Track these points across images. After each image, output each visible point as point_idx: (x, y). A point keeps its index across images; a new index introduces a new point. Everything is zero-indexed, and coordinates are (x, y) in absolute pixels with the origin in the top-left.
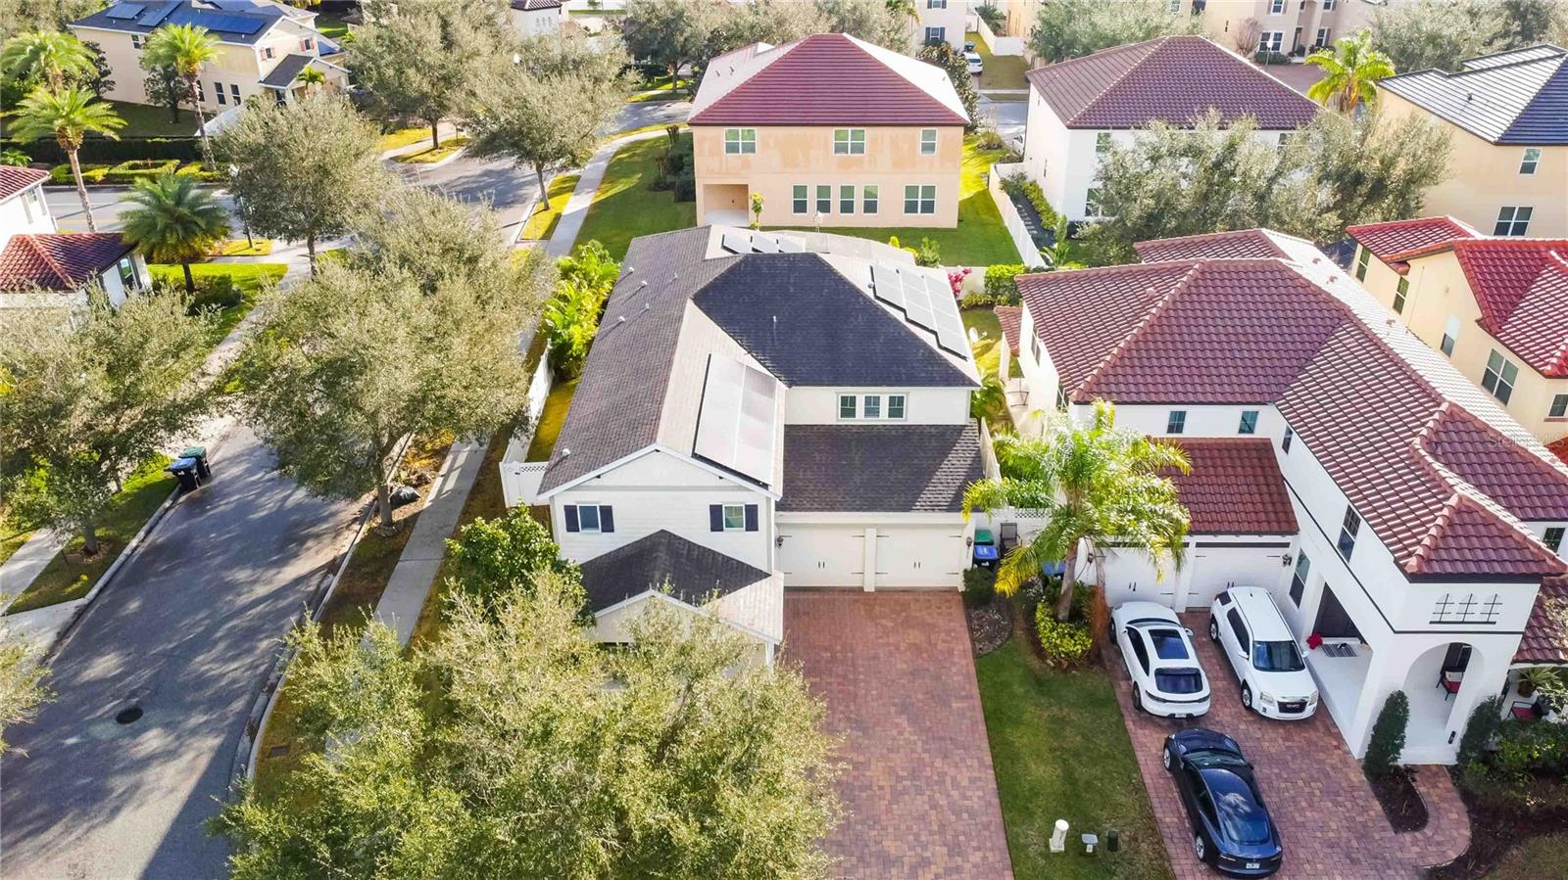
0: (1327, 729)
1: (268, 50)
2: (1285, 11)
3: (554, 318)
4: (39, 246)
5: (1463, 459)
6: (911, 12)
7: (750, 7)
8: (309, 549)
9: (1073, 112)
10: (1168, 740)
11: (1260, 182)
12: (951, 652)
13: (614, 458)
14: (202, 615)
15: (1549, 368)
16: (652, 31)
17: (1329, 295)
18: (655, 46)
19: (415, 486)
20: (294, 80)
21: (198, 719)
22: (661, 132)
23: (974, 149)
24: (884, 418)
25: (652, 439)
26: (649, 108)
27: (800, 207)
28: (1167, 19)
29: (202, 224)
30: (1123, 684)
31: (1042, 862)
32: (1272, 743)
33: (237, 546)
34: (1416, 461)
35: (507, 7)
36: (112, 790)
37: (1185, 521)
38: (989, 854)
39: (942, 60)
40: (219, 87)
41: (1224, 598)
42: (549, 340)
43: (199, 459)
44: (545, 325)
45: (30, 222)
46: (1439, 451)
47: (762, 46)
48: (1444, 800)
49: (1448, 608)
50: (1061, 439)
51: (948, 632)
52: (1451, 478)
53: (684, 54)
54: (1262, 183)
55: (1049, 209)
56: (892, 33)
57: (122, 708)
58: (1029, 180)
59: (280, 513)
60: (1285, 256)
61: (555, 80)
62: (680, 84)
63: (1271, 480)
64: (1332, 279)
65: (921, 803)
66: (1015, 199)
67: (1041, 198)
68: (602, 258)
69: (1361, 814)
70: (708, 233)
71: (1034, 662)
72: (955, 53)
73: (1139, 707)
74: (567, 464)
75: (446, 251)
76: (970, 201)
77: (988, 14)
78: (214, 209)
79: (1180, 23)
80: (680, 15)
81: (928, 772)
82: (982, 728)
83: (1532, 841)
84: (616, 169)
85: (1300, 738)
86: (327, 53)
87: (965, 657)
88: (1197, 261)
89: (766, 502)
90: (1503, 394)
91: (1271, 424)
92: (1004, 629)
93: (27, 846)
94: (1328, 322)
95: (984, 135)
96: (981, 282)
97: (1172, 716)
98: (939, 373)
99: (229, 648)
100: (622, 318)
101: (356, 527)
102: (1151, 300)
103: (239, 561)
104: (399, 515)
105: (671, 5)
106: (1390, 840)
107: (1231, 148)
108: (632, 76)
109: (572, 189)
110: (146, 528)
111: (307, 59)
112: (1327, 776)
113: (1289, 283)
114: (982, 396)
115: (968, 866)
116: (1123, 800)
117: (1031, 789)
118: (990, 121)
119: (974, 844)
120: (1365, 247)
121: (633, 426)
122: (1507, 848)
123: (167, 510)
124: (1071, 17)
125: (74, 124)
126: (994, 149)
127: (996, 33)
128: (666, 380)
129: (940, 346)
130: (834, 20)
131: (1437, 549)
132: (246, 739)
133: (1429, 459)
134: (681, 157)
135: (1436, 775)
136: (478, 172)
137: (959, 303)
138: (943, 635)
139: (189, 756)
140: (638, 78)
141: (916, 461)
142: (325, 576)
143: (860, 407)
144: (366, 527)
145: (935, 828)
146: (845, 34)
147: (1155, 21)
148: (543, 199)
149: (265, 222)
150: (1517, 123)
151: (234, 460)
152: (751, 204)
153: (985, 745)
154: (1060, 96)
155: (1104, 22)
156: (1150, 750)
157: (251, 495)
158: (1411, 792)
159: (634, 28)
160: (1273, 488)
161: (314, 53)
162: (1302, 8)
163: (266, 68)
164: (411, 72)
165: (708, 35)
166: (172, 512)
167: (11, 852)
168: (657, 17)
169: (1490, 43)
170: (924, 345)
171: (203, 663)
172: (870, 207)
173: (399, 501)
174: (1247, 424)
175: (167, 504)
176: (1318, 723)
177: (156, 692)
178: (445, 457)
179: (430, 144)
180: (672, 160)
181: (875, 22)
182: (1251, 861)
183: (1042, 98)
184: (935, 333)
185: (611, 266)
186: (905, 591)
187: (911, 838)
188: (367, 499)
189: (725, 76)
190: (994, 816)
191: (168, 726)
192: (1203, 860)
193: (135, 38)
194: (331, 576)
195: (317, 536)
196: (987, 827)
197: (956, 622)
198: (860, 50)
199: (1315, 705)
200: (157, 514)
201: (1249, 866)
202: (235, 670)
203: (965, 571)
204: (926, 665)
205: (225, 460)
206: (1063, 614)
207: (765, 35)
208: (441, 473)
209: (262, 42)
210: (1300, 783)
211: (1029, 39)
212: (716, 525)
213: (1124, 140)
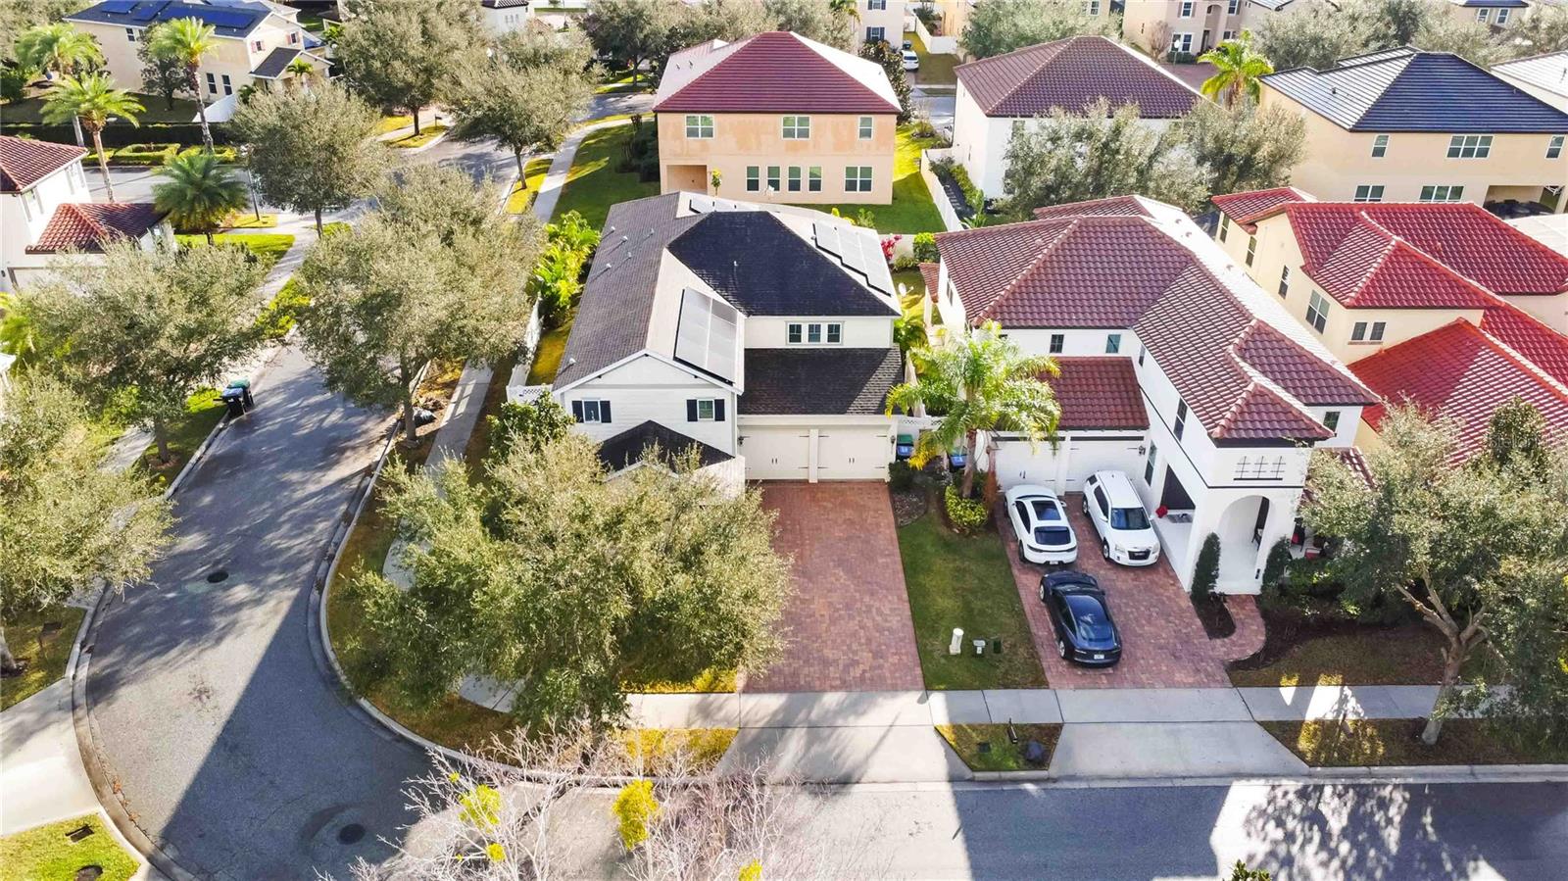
0: (1166, 572)
1: (258, 44)
2: (1193, 15)
3: (543, 274)
4: (84, 214)
5: (1265, 360)
6: (852, 13)
7: (705, 7)
8: (348, 458)
9: (991, 101)
10: (1043, 578)
11: (1140, 160)
12: (878, 525)
13: (612, 361)
14: (265, 506)
15: (1348, 300)
16: (616, 28)
17: (1179, 244)
18: (617, 43)
19: (432, 411)
20: (284, 71)
21: (274, 578)
22: (625, 121)
23: (909, 137)
24: (824, 343)
25: (642, 346)
26: (612, 99)
27: (753, 185)
28: (1081, 21)
29: (225, 194)
30: (1013, 546)
31: (943, 661)
32: (1124, 582)
33: (286, 456)
34: (1228, 362)
35: (479, 6)
36: (213, 627)
37: (1057, 413)
38: (904, 657)
39: (877, 57)
40: (210, 77)
41: (1092, 480)
42: (539, 293)
43: (245, 389)
44: (536, 280)
45: (73, 193)
46: (1247, 355)
47: (718, 43)
48: (1247, 616)
49: (1246, 467)
50: (961, 349)
51: (876, 511)
52: (1251, 371)
53: (644, 50)
54: (1143, 160)
55: (972, 189)
56: (835, 33)
57: (211, 572)
58: (956, 164)
59: (319, 431)
60: (1150, 215)
61: (531, 70)
62: (639, 77)
63: (1130, 388)
64: (1188, 235)
65: (853, 625)
66: (943, 180)
67: (967, 179)
68: (581, 226)
69: (1186, 628)
70: (678, 198)
71: (943, 531)
72: (894, 51)
73: (1024, 560)
74: (574, 368)
75: (454, 214)
76: (905, 182)
77: (926, 16)
78: (233, 183)
79: (1095, 24)
80: (640, 14)
81: (858, 605)
82: (901, 575)
83: (1310, 643)
84: (585, 153)
85: (1145, 579)
86: (311, 46)
87: (889, 528)
88: (1075, 219)
89: (730, 395)
90: (1320, 325)
91: (1130, 344)
92: (919, 508)
93: (155, 662)
94: (1178, 265)
95: (917, 125)
96: (911, 248)
97: (1047, 563)
98: (869, 305)
99: (291, 529)
100: (609, 265)
101: (385, 442)
102: (1039, 249)
103: (291, 466)
104: (421, 431)
105: (631, 5)
106: (1205, 644)
107: (1117, 132)
108: (597, 69)
109: (546, 171)
110: (206, 443)
111: (295, 52)
112: (1163, 603)
113: (1148, 235)
114: (907, 334)
115: (886, 665)
116: (1008, 621)
117: (938, 615)
118: (924, 113)
119: (894, 651)
120: (1226, 214)
121: (626, 341)
122: (1291, 646)
123: (221, 430)
124: (997, 18)
125: (99, 108)
126: (927, 137)
127: (932, 33)
128: (650, 306)
129: (869, 285)
130: (782, 19)
131: (1236, 421)
132: (316, 593)
133: (1238, 360)
134: (644, 142)
135: (1245, 601)
136: (459, 155)
137: (891, 266)
138: (871, 513)
139: (272, 603)
140: (604, 71)
141: (849, 376)
142: (363, 478)
143: (805, 334)
144: (393, 442)
145: (863, 641)
146: (792, 33)
147: (1071, 23)
148: (521, 179)
149: (276, 196)
150: (1369, 113)
151: (274, 391)
152: (710, 179)
153: (903, 586)
154: (981, 88)
155: (1025, 23)
156: (1030, 589)
157: (292, 418)
158: (1225, 613)
159: (597, 25)
160: (1131, 394)
161: (300, 46)
162: (1209, 11)
163: (257, 59)
164: (397, 64)
165: (667, 32)
166: (225, 432)
167: (141, 668)
168: (619, 16)
169: (1366, 45)
170: (856, 283)
171: (273, 539)
172: (815, 186)
173: (421, 422)
174: (1113, 344)
175: (221, 426)
176: (1161, 569)
177: (235, 561)
178: (454, 388)
179: (412, 130)
180: (636, 145)
181: (819, 22)
182: (1097, 652)
183: (967, 92)
184: (865, 275)
185: (588, 232)
186: (842, 482)
187: (845, 648)
188: (392, 420)
189: (684, 69)
190: (909, 632)
191: (253, 583)
192: (1064, 658)
193: (130, 31)
194: (368, 478)
195: (354, 448)
196: (902, 640)
197: (884, 503)
198: (804, 46)
199: (1157, 554)
200: (213, 432)
201: (1096, 657)
202: (299, 544)
203: (890, 464)
204: (857, 533)
205: (265, 391)
206: (967, 492)
207: (718, 32)
208: (453, 400)
209: (254, 36)
210: (1142, 609)
211: (961, 39)
212: (692, 416)
213: (1031, 125)
